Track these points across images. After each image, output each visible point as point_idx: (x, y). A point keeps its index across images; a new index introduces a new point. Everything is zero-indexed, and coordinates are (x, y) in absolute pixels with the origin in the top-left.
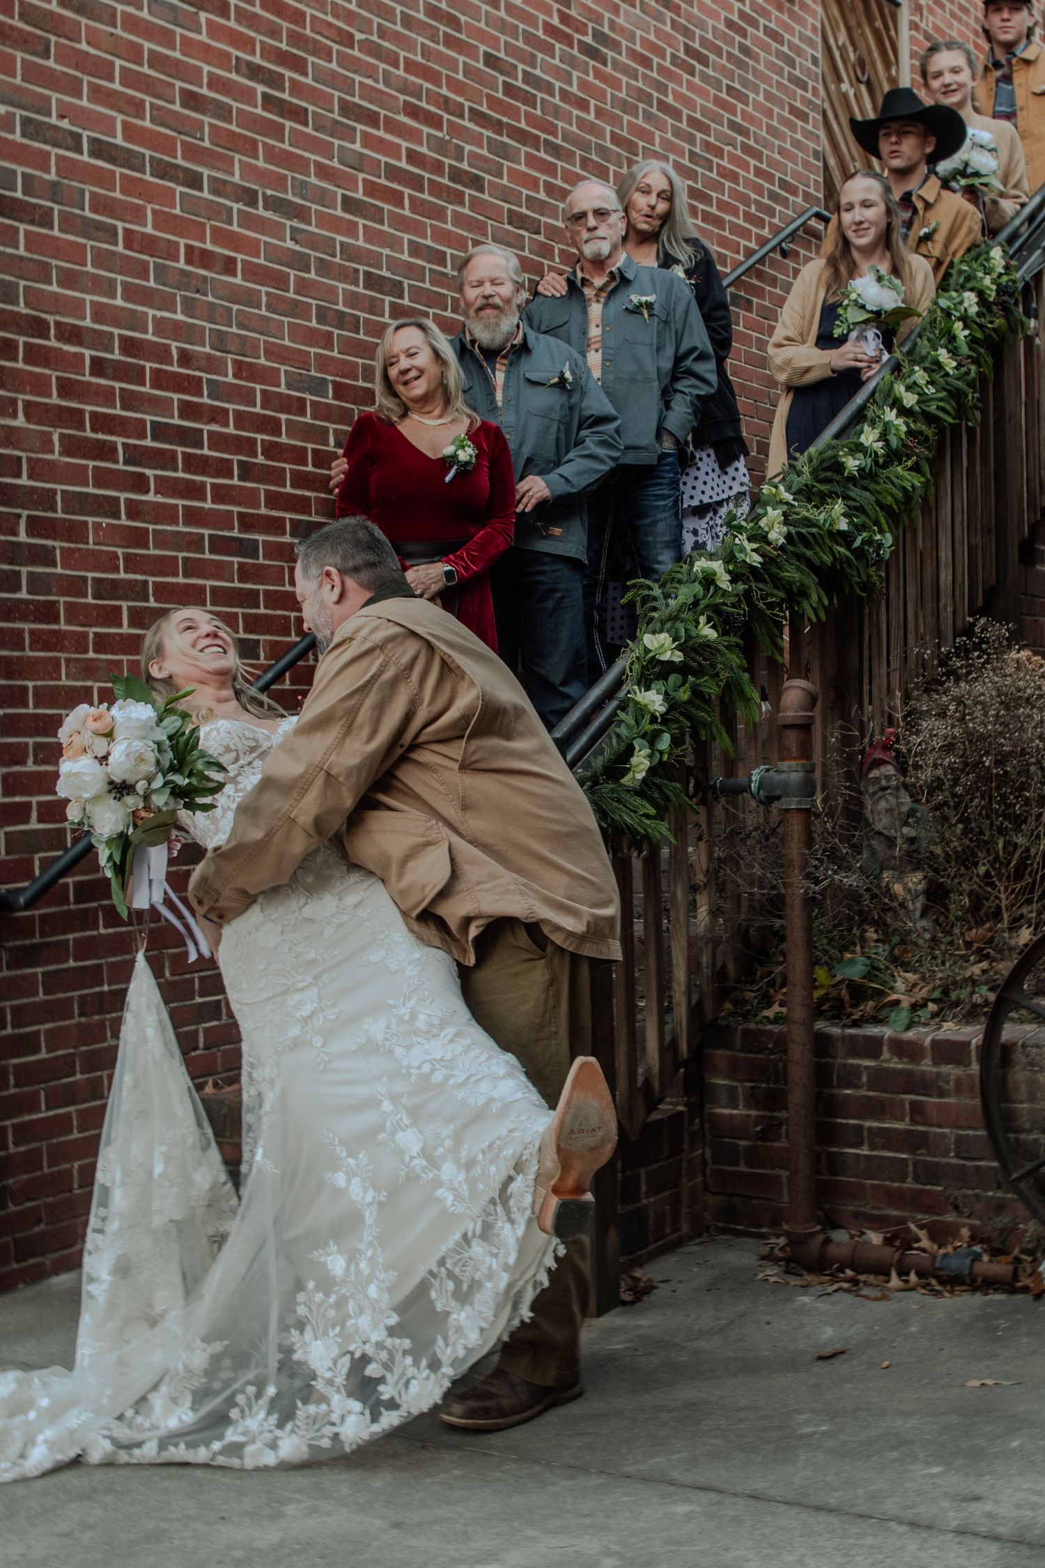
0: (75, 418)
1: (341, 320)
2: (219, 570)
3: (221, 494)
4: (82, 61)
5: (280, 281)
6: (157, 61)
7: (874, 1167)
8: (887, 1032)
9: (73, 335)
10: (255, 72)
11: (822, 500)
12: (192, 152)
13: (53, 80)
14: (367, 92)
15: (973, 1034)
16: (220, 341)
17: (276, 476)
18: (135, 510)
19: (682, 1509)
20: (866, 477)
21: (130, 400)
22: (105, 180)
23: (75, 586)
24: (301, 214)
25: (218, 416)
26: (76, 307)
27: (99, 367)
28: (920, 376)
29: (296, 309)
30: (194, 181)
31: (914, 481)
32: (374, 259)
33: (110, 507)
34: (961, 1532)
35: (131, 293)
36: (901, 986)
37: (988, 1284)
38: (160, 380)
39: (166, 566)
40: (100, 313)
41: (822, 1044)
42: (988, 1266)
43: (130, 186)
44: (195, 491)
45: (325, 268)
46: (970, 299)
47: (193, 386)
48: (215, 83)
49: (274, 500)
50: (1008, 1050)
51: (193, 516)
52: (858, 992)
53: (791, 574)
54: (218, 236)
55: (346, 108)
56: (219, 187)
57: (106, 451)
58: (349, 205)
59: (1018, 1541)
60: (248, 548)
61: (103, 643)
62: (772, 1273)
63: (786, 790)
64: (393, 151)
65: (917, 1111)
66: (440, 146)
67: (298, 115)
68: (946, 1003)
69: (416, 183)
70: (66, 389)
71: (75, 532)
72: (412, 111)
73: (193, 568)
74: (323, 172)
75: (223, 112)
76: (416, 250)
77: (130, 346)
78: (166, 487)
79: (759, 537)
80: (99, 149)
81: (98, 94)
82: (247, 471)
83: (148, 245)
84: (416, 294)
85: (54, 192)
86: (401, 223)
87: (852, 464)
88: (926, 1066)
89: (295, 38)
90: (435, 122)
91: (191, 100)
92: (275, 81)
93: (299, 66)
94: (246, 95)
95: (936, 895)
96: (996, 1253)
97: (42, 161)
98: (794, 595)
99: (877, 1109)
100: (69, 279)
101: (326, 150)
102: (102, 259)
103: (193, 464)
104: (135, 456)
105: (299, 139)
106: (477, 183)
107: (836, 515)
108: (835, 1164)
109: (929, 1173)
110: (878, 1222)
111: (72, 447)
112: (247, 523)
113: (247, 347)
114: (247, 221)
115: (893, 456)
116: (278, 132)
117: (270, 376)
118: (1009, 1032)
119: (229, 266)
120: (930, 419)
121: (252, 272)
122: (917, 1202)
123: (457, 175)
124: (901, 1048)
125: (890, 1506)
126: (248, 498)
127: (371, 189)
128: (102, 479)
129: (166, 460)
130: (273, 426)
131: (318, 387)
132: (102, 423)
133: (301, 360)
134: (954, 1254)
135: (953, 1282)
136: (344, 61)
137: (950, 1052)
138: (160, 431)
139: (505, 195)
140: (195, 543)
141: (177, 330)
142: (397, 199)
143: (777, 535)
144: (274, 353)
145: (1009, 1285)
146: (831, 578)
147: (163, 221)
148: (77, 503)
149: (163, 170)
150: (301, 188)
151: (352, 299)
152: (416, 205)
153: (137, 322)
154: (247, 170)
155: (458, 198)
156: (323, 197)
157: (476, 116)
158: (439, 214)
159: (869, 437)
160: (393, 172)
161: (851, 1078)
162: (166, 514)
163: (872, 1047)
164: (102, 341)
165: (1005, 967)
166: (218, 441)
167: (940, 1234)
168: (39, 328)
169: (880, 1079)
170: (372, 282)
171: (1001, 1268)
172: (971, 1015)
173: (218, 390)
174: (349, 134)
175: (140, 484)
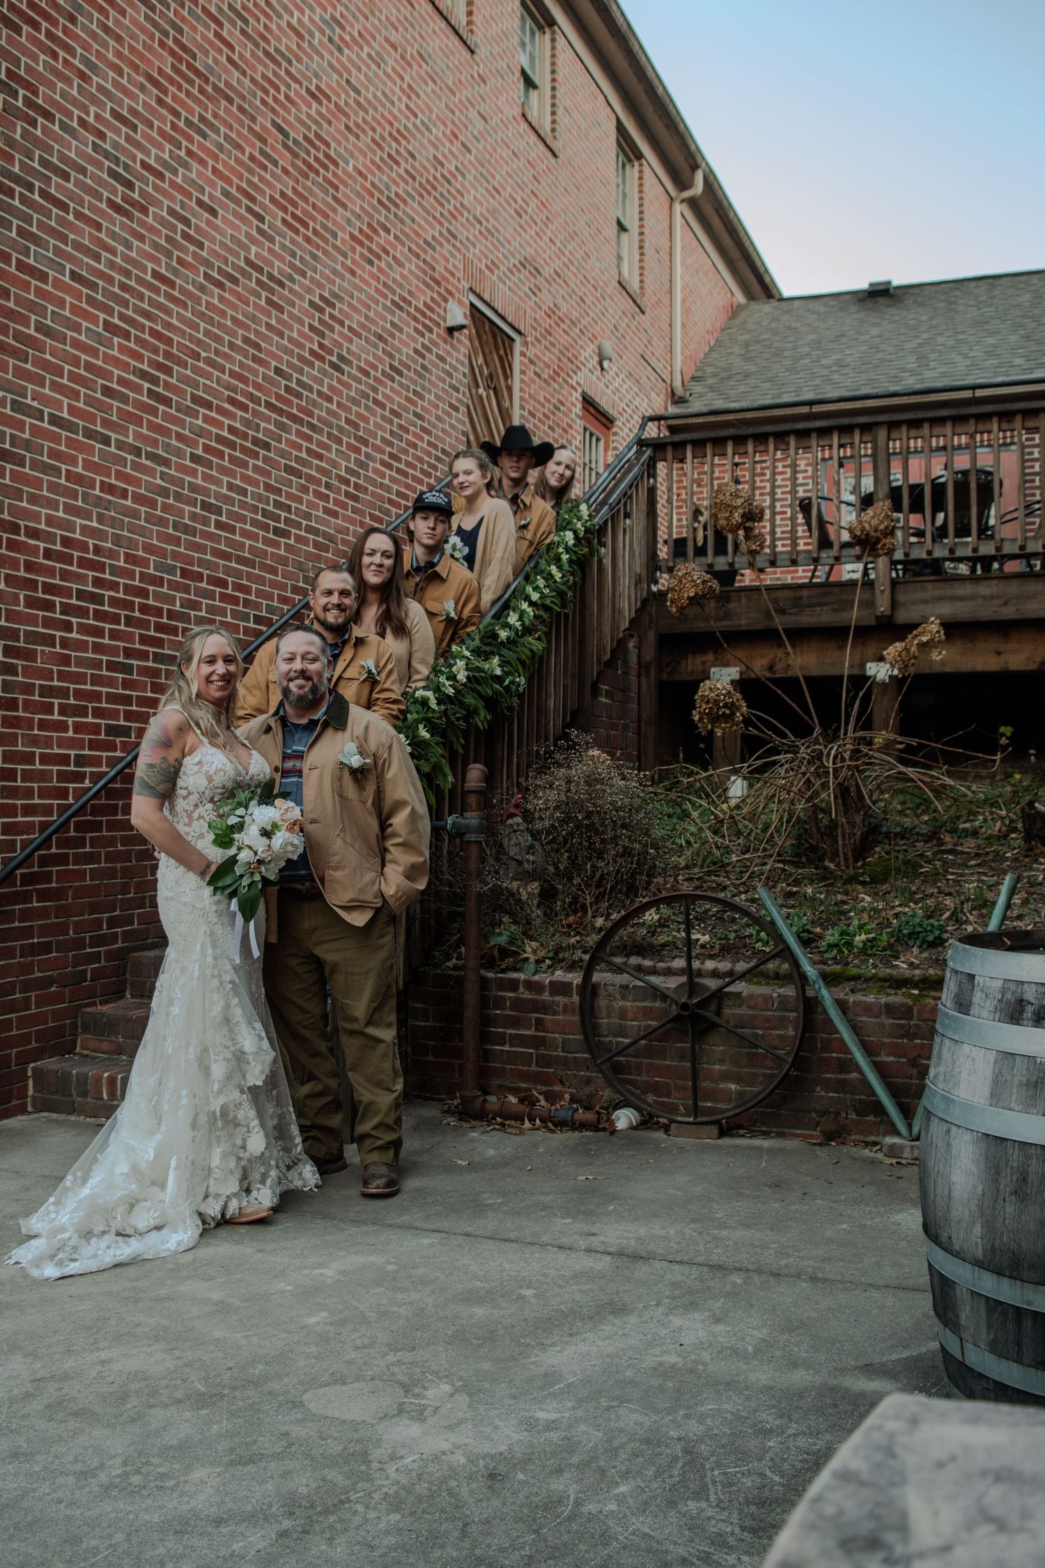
0: (32, 585)
1: (186, 529)
2: (111, 682)
3: (114, 635)
4: (46, 366)
5: (152, 504)
6: (89, 367)
7: (512, 1058)
8: (522, 976)
9: (34, 533)
10: (143, 375)
11: (487, 656)
12: (106, 423)
13: (29, 377)
14: (207, 389)
15: (575, 978)
16: (117, 540)
17: (145, 625)
18: (65, 643)
19: (426, 1241)
20: (510, 642)
21: (65, 575)
22: (56, 438)
23: (28, 689)
24: (166, 463)
25: (114, 586)
26: (36, 517)
27: (48, 554)
28: (541, 582)
29: (161, 522)
30: (106, 441)
31: (538, 646)
32: (206, 492)
33: (51, 641)
34: (589, 1251)
35: (69, 509)
36: (530, 949)
37: (583, 1126)
38: (83, 563)
39: (80, 678)
40: (50, 521)
41: (484, 982)
42: (582, 1115)
43: (71, 443)
44: (99, 632)
45: (178, 496)
46: (569, 537)
47: (100, 567)
48: (121, 381)
49: (144, 640)
50: (595, 987)
51: (98, 648)
52: (504, 952)
53: (470, 700)
54: (120, 476)
55: (195, 399)
56: (121, 445)
57: (49, 606)
58: (195, 458)
59: (621, 1254)
60: (127, 669)
61: (43, 725)
62: (452, 1121)
63: (468, 829)
64: (220, 425)
65: (539, 1024)
66: (247, 423)
67: (167, 402)
68: (556, 960)
69: (232, 445)
70: (30, 567)
71: (29, 655)
72: (232, 401)
73: (97, 680)
74: (180, 437)
75: (124, 399)
76: (231, 487)
77: (66, 542)
78: (83, 629)
79: (453, 677)
80: (54, 420)
81: (55, 386)
82: (130, 621)
83: (79, 479)
84: (230, 514)
85: (27, 445)
86: (223, 470)
87: (503, 634)
88: (546, 996)
89: (168, 355)
90: (244, 408)
91: (107, 391)
92: (154, 380)
93: (169, 372)
94: (138, 389)
95: (548, 895)
96: (587, 1108)
97: (21, 426)
98: (471, 713)
99: (515, 1023)
100: (33, 499)
101: (181, 423)
102: (53, 487)
103: (100, 616)
104: (66, 609)
105: (167, 417)
106: (266, 446)
107: (494, 666)
108: (486, 1055)
109: (545, 1061)
110: (515, 1091)
111: (31, 602)
112: (129, 653)
113: (132, 544)
114: (136, 466)
115: (527, 630)
116: (154, 412)
117: (144, 563)
118: (597, 977)
119: (124, 493)
120: (546, 608)
121: (137, 498)
122: (536, 1078)
123: (256, 441)
124: (530, 985)
125: (545, 1239)
126: (129, 637)
127: (207, 449)
128: (48, 623)
129: (82, 612)
130: (143, 593)
131: (171, 570)
132: (48, 588)
133: (162, 553)
134: (562, 1108)
135: (562, 1125)
136: (196, 370)
137: (561, 988)
138: (81, 595)
139: (283, 454)
140: (97, 665)
141: (93, 533)
142: (220, 455)
143: (462, 676)
144: (148, 548)
145: (594, 1127)
146: (491, 703)
147: (88, 465)
148: (33, 637)
149: (89, 434)
150: (167, 447)
151: (193, 517)
152: (233, 459)
153: (70, 527)
154: (138, 435)
155: (255, 455)
156: (179, 453)
157: (269, 405)
158: (244, 465)
159: (513, 619)
160: (220, 439)
161: (500, 1003)
162: (82, 646)
163: (513, 986)
164: (50, 538)
165: (593, 939)
166: (114, 602)
167: (551, 1097)
168: (15, 528)
169: (517, 1004)
170: (206, 506)
171: (590, 1116)
172: (572, 967)
173: (115, 571)
174: (195, 414)
175: (68, 627)
